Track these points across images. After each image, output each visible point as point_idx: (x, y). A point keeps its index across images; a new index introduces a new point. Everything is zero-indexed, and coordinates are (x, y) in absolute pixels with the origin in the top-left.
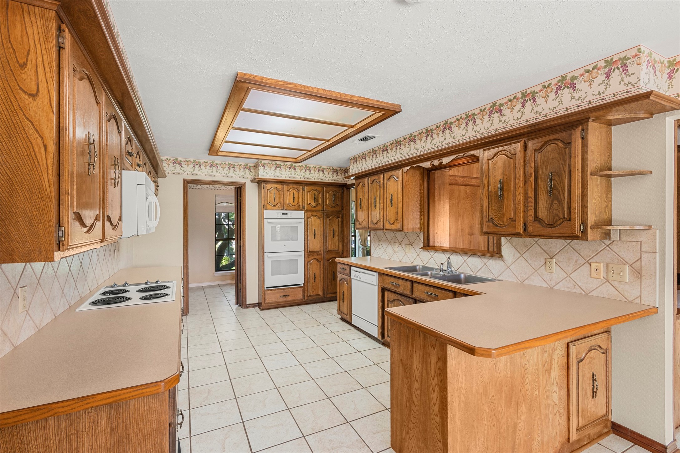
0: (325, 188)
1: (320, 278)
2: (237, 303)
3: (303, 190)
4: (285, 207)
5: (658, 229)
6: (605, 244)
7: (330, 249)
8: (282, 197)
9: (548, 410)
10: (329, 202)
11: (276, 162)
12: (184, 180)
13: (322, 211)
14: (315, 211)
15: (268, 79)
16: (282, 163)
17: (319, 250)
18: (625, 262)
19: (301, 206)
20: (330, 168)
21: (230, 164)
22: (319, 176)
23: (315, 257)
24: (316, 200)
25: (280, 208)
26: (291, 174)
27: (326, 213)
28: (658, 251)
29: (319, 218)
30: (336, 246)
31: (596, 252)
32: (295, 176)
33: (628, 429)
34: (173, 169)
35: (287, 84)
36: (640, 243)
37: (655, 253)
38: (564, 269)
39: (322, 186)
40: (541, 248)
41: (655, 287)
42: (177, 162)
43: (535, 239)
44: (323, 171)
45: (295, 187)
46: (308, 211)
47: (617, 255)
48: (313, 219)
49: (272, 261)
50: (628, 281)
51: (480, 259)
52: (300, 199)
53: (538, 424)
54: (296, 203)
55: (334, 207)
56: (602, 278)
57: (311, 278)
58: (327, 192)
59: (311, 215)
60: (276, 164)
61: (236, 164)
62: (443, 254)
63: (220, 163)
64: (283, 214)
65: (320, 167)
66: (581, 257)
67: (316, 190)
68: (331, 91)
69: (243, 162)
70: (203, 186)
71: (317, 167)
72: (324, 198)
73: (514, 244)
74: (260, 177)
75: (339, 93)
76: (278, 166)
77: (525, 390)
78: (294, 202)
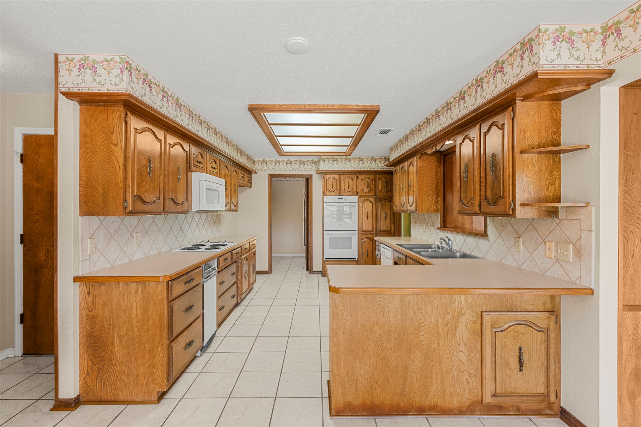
0: (377, 176)
1: (372, 254)
2: (307, 269)
3: (357, 178)
4: (342, 194)
5: (594, 206)
6: (555, 222)
7: (382, 230)
8: (339, 185)
9: (452, 366)
10: (381, 188)
11: (333, 157)
12: (269, 175)
13: (374, 196)
14: (368, 196)
15: (268, 105)
16: (339, 157)
17: (371, 230)
18: (570, 241)
19: (355, 192)
20: (382, 158)
21: (300, 161)
22: (372, 165)
23: (367, 236)
24: (369, 186)
25: (337, 194)
26: (346, 165)
27: (378, 197)
28: (593, 229)
29: (372, 202)
30: (388, 227)
31: (550, 231)
32: (350, 167)
33: (572, 415)
34: (262, 167)
35: (281, 106)
36: (580, 221)
37: (591, 231)
38: (527, 248)
39: (375, 174)
40: (513, 227)
41: (591, 268)
42: (265, 162)
43: (508, 218)
44: (376, 161)
45: (350, 176)
46: (362, 196)
47: (564, 234)
48: (366, 203)
49: (330, 237)
50: (571, 262)
51: (474, 239)
52: (355, 186)
53: (437, 373)
54: (350, 189)
55: (386, 192)
56: (553, 257)
57: (364, 254)
58: (379, 180)
59: (364, 200)
60: (333, 158)
61: (305, 160)
62: (452, 234)
63: (294, 160)
64: (339, 199)
65: (373, 158)
66: (539, 237)
67: (369, 178)
68: (315, 105)
69: (310, 158)
70: (277, 178)
71: (370, 157)
72: (376, 184)
73: (495, 224)
74: (320, 169)
75: (322, 105)
76: (335, 160)
77: (420, 341)
78: (349, 189)
